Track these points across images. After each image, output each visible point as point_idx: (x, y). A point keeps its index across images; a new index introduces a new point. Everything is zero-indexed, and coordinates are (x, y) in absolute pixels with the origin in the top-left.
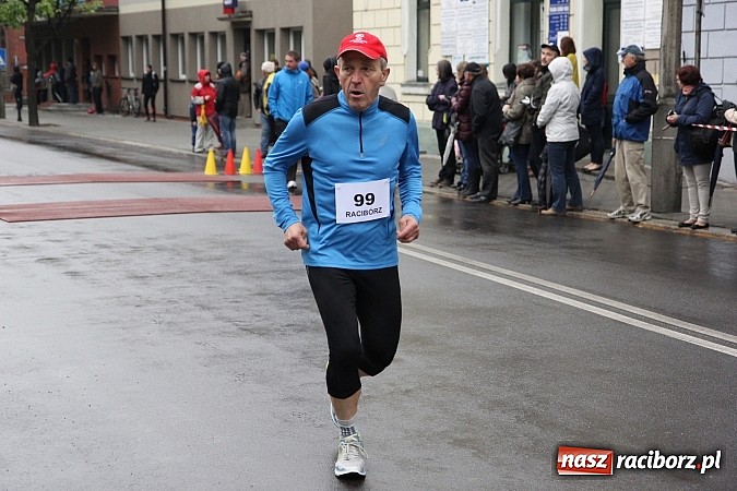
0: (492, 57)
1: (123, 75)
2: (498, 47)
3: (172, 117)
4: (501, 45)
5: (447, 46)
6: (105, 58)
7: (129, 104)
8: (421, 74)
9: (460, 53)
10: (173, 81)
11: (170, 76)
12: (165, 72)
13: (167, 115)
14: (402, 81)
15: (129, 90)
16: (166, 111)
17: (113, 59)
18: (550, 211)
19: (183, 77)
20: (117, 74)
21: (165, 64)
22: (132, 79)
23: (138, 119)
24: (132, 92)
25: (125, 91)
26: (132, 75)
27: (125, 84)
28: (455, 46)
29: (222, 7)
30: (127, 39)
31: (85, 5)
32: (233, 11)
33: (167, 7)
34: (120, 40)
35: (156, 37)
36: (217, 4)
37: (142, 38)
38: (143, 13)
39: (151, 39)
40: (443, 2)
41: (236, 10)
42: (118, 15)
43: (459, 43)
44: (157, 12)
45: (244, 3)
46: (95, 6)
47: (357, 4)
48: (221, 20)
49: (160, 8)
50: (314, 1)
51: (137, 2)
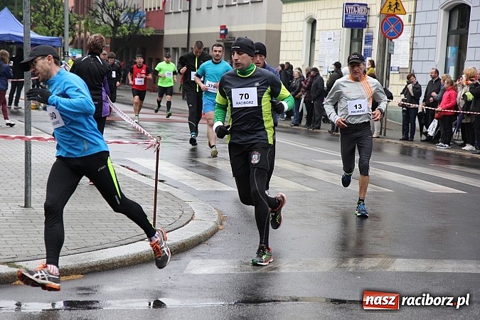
5: (321, 62)
9: (326, 66)
28: (324, 62)
29: (219, 35)
30: (167, 49)
31: (145, 30)
32: (225, 37)
33: (191, 32)
34: (164, 50)
35: (183, 49)
36: (217, 33)
37: (175, 49)
38: (177, 35)
39: (180, 50)
40: (321, 39)
41: (227, 36)
42: (163, 36)
43: (326, 61)
44: (184, 35)
45: (231, 32)
46: (150, 31)
47: (283, 37)
48: (218, 41)
49: (187, 32)
50: (266, 34)
51: (174, 29)
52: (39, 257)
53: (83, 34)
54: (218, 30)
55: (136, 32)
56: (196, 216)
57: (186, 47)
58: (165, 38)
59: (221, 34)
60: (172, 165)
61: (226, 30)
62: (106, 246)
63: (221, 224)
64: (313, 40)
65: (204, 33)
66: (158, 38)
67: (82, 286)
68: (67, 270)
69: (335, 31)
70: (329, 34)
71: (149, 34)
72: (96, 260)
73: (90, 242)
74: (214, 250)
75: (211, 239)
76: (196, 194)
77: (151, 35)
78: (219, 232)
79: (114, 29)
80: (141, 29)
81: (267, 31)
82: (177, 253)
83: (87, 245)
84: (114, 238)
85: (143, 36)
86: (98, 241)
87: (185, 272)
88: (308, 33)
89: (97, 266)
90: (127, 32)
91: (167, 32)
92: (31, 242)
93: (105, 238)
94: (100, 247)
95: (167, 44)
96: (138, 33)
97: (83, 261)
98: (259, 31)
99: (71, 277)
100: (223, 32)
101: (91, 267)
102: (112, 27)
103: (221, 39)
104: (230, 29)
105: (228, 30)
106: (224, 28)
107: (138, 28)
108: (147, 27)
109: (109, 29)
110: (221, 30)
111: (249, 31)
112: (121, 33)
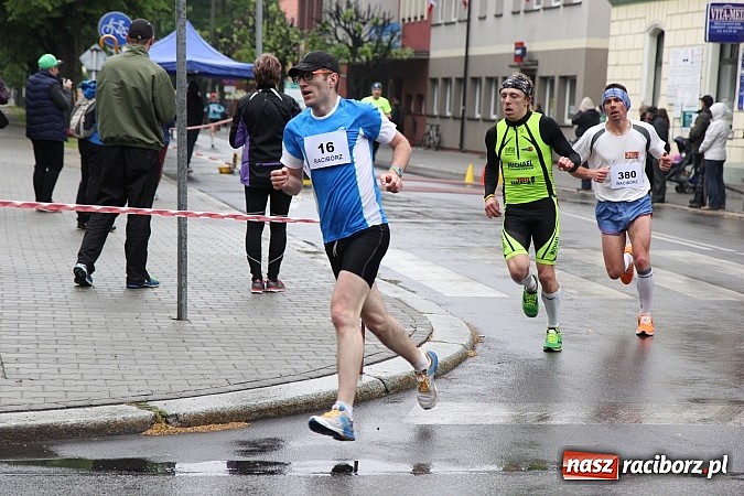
1: (429, 112)
3: (466, 151)
5: (672, 96)
6: (414, 98)
7: (430, 139)
9: (679, 102)
10: (469, 119)
11: (467, 115)
12: (464, 111)
13: (461, 149)
15: (432, 126)
16: (461, 145)
17: (421, 98)
19: (478, 116)
20: (423, 112)
21: (464, 105)
22: (434, 117)
23: (438, 152)
24: (434, 128)
25: (428, 127)
26: (436, 113)
27: (429, 121)
28: (677, 96)
29: (513, 57)
30: (434, 81)
31: (399, 50)
32: (522, 60)
33: (470, 53)
35: (458, 80)
36: (510, 54)
37: (447, 81)
38: (449, 59)
39: (454, 81)
40: (671, 64)
41: (525, 59)
42: (428, 59)
43: (680, 95)
44: (461, 57)
45: (531, 53)
46: (408, 53)
47: (611, 59)
48: (512, 66)
49: (464, 54)
50: (587, 54)
51: (444, 49)
52: (184, 394)
54: (510, 49)
55: (385, 55)
56: (435, 336)
58: (431, 64)
59: (518, 58)
60: (414, 257)
61: (524, 49)
62: (287, 379)
63: (473, 348)
64: (658, 62)
65: (491, 56)
66: (420, 64)
67: (245, 438)
68: (224, 415)
69: (694, 48)
70: (683, 53)
71: (405, 57)
72: (268, 401)
73: (265, 373)
74: (454, 388)
75: (455, 371)
76: (442, 303)
77: (408, 59)
78: (468, 360)
79: (353, 51)
80: (393, 51)
81: (587, 49)
82: (397, 392)
83: (260, 377)
84: (302, 367)
85: (397, 61)
86: (276, 372)
87: (404, 421)
88: (650, 52)
89: (270, 409)
90: (371, 58)
91: (434, 54)
92: (177, 372)
93: (289, 366)
94: (279, 380)
95: (432, 74)
96: (389, 57)
97: (248, 401)
98: (575, 50)
99: (230, 426)
100: (519, 52)
101: (260, 411)
102: (349, 47)
103: (516, 64)
104: (530, 47)
105: (528, 50)
106: (520, 46)
107: (389, 48)
108: (403, 46)
109: (346, 50)
110: (516, 49)
111: (561, 51)
112: (364, 57)
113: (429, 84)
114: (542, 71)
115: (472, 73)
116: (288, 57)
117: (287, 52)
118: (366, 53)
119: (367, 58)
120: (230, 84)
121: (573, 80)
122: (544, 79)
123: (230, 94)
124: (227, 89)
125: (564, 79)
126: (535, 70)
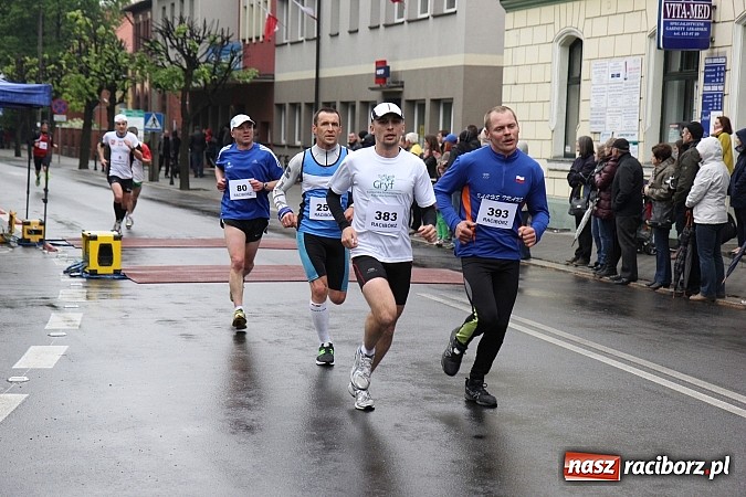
0: (642, 135)
1: (276, 142)
2: (649, 125)
4: (652, 122)
5: (596, 123)
6: (259, 125)
8: (568, 149)
9: (609, 130)
14: (549, 156)
18: (699, 297)
20: (269, 141)
22: (283, 146)
26: (283, 142)
28: (604, 123)
29: (374, 77)
30: (281, 107)
31: (241, 73)
32: (384, 81)
33: (322, 75)
34: (275, 107)
35: (306, 104)
36: (369, 74)
37: (295, 106)
38: (297, 81)
39: (303, 107)
40: (594, 77)
41: (388, 80)
42: (273, 83)
43: (608, 120)
44: (309, 80)
45: (396, 73)
46: (250, 76)
47: (508, 77)
48: (372, 89)
49: (314, 76)
50: (465, 73)
51: (291, 70)
53: (138, 86)
54: (371, 69)
55: (225, 78)
57: (313, 101)
58: (277, 87)
59: (380, 79)
61: (387, 69)
64: (573, 80)
65: (346, 77)
66: (264, 88)
69: (627, 59)
70: (611, 67)
71: (248, 80)
77: (252, 84)
79: (189, 74)
80: (234, 73)
81: (466, 67)
85: (238, 85)
88: (561, 67)
90: (209, 81)
91: (279, 77)
95: (277, 100)
96: (230, 80)
98: (450, 69)
100: (381, 72)
102: (184, 69)
103: (378, 85)
104: (394, 66)
105: (391, 69)
106: (381, 64)
107: (229, 70)
108: (245, 68)
109: (180, 73)
110: (377, 69)
111: (431, 69)
112: (201, 81)
113: (275, 110)
114: (410, 93)
115: (324, 98)
116: (117, 82)
117: (117, 78)
118: (204, 73)
119: (205, 81)
120: (60, 113)
121: (448, 104)
122: (412, 103)
123: (61, 123)
124: (57, 118)
125: (436, 102)
126: (401, 92)
